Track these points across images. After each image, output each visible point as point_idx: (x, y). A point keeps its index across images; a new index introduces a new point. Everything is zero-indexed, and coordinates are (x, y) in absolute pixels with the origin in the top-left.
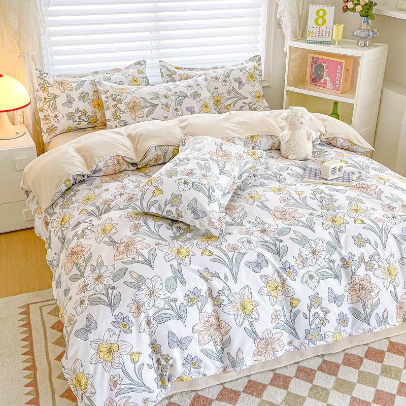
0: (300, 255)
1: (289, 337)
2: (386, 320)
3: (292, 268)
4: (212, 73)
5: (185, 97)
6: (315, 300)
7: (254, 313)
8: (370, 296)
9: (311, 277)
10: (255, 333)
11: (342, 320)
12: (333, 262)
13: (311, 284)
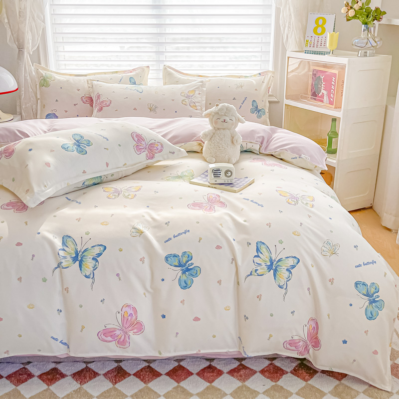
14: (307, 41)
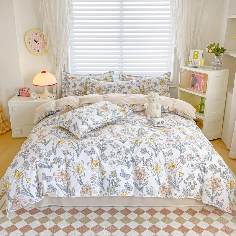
0: (111, 152)
1: (100, 189)
2: (152, 193)
3: (106, 157)
4: (143, 79)
5: (124, 88)
6: (114, 174)
7: (83, 173)
8: (143, 178)
9: (114, 163)
10: (82, 182)
11: (128, 186)
12: (127, 158)
13: (113, 166)
14: (190, 62)
